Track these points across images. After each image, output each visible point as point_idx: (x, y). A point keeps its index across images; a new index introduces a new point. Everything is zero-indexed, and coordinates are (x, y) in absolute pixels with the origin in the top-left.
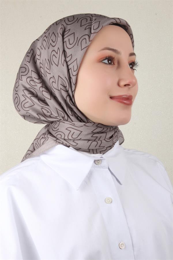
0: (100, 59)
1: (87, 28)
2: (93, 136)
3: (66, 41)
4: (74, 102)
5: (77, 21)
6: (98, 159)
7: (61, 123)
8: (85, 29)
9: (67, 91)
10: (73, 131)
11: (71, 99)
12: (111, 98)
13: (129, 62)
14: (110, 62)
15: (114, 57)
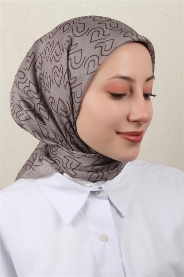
1: (98, 46)
2: (94, 168)
3: (71, 59)
4: (75, 130)
5: (87, 33)
7: (59, 148)
8: (95, 48)
9: (68, 117)
10: (71, 160)
11: (71, 126)
12: (118, 133)
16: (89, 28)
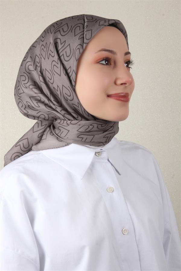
0: (98, 60)
1: (80, 37)
3: (63, 55)
5: (71, 30)
6: (98, 151)
8: (79, 39)
12: (109, 96)
13: (124, 62)
14: (107, 62)
15: (110, 58)
16: (71, 26)
